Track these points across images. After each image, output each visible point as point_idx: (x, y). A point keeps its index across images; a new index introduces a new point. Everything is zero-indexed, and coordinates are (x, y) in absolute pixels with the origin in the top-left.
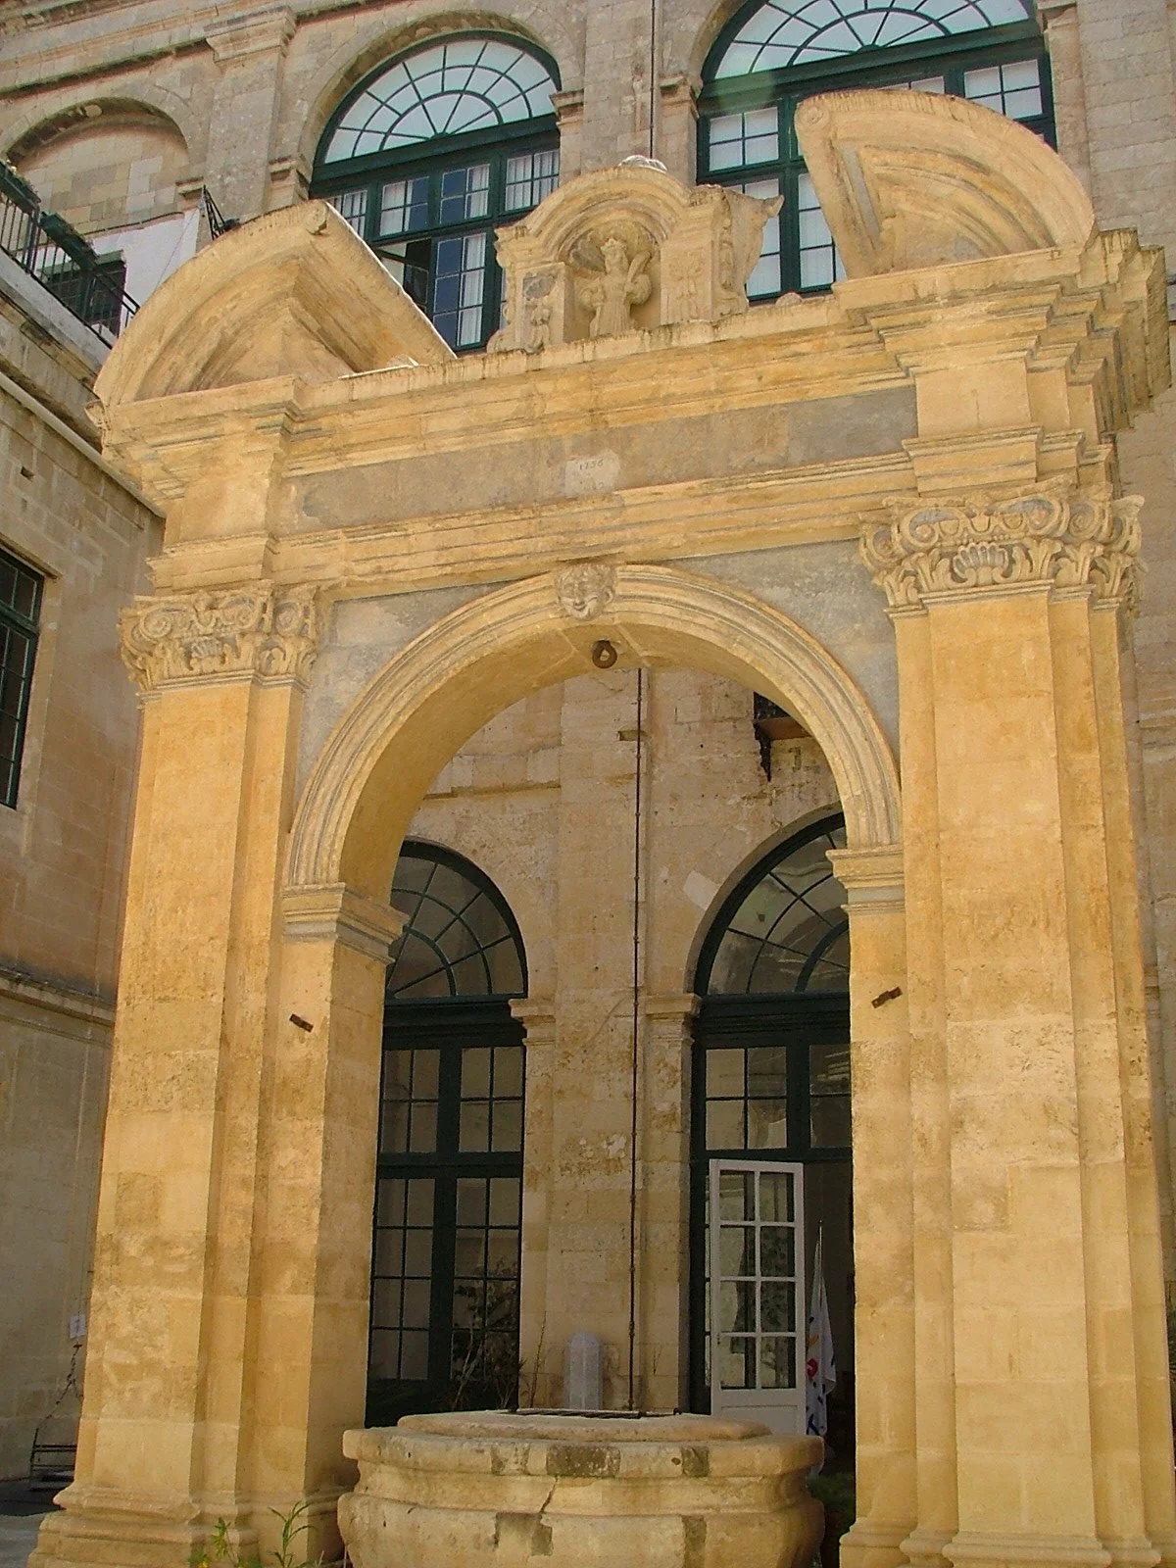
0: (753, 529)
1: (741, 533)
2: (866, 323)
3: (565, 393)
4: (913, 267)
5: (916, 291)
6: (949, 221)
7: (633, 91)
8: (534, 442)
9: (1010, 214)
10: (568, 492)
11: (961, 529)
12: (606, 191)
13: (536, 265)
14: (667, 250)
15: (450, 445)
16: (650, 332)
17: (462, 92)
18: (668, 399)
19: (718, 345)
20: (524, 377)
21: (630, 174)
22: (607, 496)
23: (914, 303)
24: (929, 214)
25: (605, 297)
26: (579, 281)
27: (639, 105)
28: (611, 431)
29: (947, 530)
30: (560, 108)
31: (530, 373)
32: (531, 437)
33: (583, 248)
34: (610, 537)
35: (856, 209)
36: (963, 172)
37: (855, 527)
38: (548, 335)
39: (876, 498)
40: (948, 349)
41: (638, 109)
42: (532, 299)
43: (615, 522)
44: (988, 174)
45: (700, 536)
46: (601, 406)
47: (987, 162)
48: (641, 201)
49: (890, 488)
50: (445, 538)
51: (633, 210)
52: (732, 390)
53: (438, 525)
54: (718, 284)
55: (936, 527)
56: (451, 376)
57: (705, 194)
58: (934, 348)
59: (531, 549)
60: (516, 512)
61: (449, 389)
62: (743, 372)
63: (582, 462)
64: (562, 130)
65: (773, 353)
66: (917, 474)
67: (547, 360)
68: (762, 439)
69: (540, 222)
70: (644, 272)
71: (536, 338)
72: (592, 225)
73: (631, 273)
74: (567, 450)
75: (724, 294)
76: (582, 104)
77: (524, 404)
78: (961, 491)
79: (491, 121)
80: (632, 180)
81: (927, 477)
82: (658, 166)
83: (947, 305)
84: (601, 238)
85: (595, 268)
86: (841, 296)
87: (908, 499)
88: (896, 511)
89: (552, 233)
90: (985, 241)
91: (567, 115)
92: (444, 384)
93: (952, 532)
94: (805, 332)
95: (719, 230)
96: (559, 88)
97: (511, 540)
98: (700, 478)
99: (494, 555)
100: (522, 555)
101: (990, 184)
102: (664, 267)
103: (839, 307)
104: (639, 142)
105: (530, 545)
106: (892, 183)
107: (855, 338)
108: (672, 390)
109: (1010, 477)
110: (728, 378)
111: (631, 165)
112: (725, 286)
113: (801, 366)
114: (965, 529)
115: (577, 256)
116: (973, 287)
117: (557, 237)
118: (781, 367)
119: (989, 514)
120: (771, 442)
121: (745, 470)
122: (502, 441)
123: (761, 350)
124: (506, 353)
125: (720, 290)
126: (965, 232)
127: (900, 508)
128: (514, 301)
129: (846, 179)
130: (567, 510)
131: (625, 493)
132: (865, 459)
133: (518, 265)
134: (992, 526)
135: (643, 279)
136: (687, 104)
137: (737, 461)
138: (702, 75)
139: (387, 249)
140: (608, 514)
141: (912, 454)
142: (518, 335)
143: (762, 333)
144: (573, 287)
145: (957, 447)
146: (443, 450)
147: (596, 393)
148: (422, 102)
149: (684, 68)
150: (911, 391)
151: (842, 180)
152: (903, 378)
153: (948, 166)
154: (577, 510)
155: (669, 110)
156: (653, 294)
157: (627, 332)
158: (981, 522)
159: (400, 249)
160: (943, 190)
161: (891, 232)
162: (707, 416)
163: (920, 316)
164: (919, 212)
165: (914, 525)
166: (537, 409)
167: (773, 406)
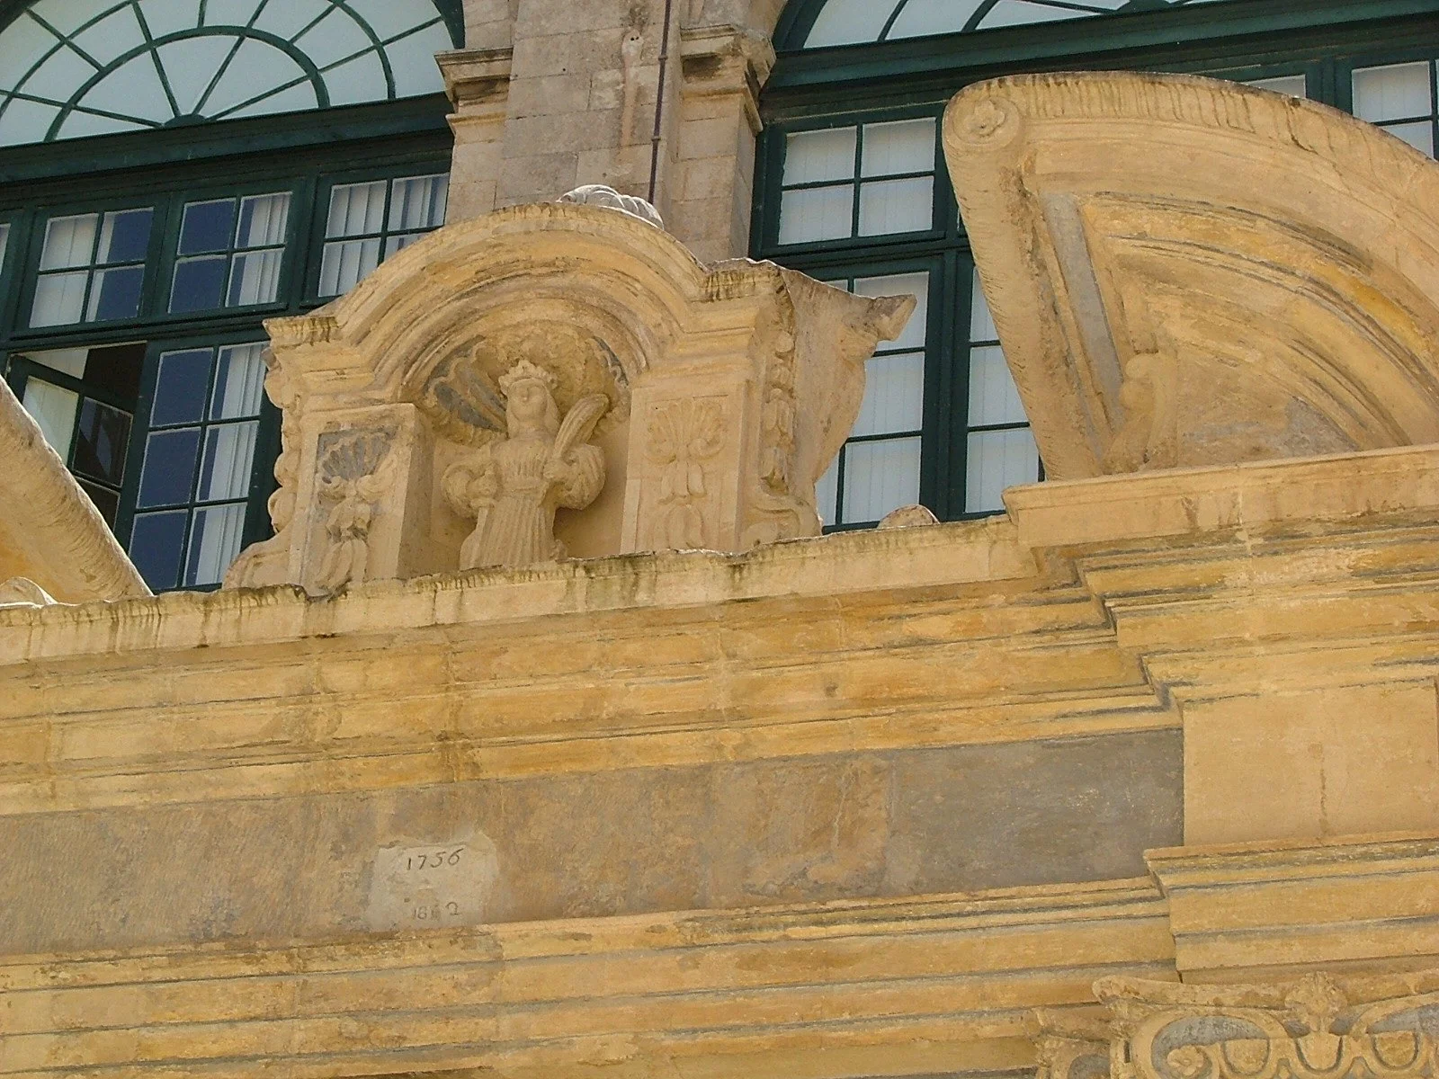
0: (792, 1033)
1: (766, 1039)
2: (1077, 582)
3: (386, 693)
4: (1189, 464)
5: (1191, 516)
6: (1276, 367)
7: (620, 61)
8: (308, 800)
9: (1413, 358)
10: (378, 921)
11: (1272, 1065)
12: (521, 255)
13: (352, 405)
14: (645, 395)
15: (113, 792)
16: (588, 570)
17: (244, 33)
18: (618, 724)
19: (742, 609)
20: (298, 648)
21: (576, 222)
22: (464, 934)
23: (1189, 541)
24: (1231, 349)
25: (500, 486)
26: (444, 450)
27: (631, 90)
28: (485, 787)
29: (1240, 1064)
30: (457, 84)
31: (311, 642)
32: (302, 787)
33: (459, 375)
34: (463, 1030)
35: (1072, 330)
36: (1310, 262)
37: (1029, 1043)
38: (362, 565)
39: (1076, 978)
40: (1261, 650)
41: (630, 100)
42: (336, 480)
43: (479, 996)
44: (1369, 270)
45: (669, 1041)
46: (465, 728)
47: (1366, 242)
48: (596, 283)
49: (1116, 958)
50: (76, 1006)
51: (576, 300)
52: (764, 712)
53: (63, 975)
54: (754, 475)
55: (1214, 1053)
56: (130, 636)
57: (740, 276)
58: (1228, 643)
59: (277, 1046)
60: (250, 953)
61: (119, 664)
62: (794, 673)
63: (413, 853)
64: (460, 132)
65: (865, 637)
66: (1176, 927)
67: (351, 615)
68: (828, 827)
69: (366, 312)
70: (593, 439)
71: (335, 567)
72: (482, 327)
73: (565, 434)
74: (381, 824)
75: (767, 500)
76: (507, 80)
77: (291, 711)
78: (1276, 973)
79: (303, 99)
80: (579, 235)
81: (1198, 937)
82: (643, 212)
83: (1260, 553)
84: (502, 356)
85: (484, 424)
86: (1023, 516)
87: (1152, 983)
88: (1123, 1010)
89: (392, 339)
90: (1355, 416)
91: (474, 99)
92: (112, 652)
93: (1253, 1067)
94: (937, 594)
95: (765, 357)
96: (459, 40)
97: (232, 1022)
98: (678, 908)
99: (188, 1052)
100: (255, 1058)
101: (1374, 293)
102: (636, 431)
103: (1015, 541)
104: (625, 171)
105: (279, 1036)
106: (1155, 277)
107: (1049, 614)
108: (629, 703)
109: (1392, 948)
110: (756, 686)
111: (581, 206)
112: (771, 484)
113: (925, 670)
114: (1283, 1063)
115: (445, 394)
116: (1324, 514)
117: (402, 348)
118: (883, 667)
119: (1340, 1029)
120: (848, 838)
121: (782, 895)
122: (236, 793)
123: (836, 626)
124: (260, 592)
125: (756, 488)
126: (1309, 393)
127: (1135, 1002)
128: (295, 480)
129: (1053, 265)
130: (369, 959)
131: (503, 930)
132: (1058, 888)
133: (313, 403)
134: (1345, 1063)
135: (588, 455)
136: (738, 97)
137: (766, 874)
138: (776, 40)
139: (46, 358)
140: (462, 976)
141: (1166, 881)
142: (295, 555)
143: (839, 589)
144: (429, 458)
145: (1274, 873)
146: (97, 802)
147: (455, 696)
148: (152, 44)
149: (736, 19)
150: (1172, 739)
151: (1043, 266)
152: (1154, 709)
153: (1275, 244)
154: (391, 961)
155: (699, 107)
156: (608, 490)
157: (536, 567)
158: (1319, 1047)
159: (74, 361)
160: (1266, 299)
161: (1146, 385)
162: (707, 768)
163: (1198, 572)
164: (1212, 344)
165: (1163, 1045)
166: (321, 724)
167: (857, 755)
